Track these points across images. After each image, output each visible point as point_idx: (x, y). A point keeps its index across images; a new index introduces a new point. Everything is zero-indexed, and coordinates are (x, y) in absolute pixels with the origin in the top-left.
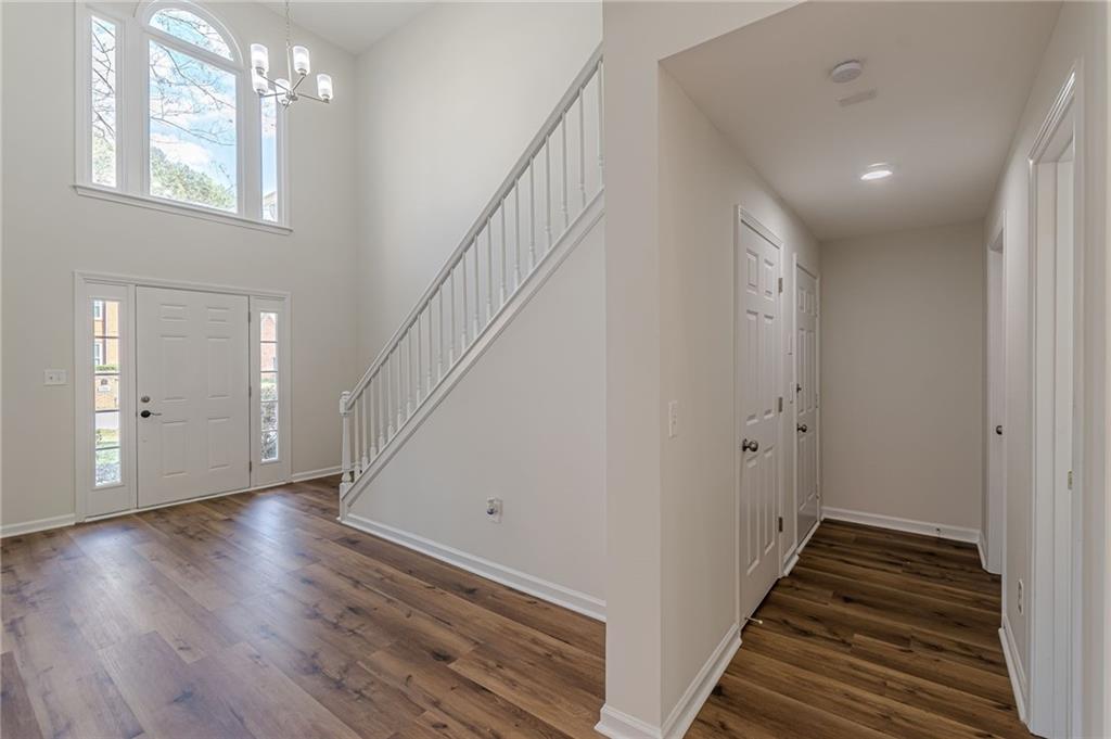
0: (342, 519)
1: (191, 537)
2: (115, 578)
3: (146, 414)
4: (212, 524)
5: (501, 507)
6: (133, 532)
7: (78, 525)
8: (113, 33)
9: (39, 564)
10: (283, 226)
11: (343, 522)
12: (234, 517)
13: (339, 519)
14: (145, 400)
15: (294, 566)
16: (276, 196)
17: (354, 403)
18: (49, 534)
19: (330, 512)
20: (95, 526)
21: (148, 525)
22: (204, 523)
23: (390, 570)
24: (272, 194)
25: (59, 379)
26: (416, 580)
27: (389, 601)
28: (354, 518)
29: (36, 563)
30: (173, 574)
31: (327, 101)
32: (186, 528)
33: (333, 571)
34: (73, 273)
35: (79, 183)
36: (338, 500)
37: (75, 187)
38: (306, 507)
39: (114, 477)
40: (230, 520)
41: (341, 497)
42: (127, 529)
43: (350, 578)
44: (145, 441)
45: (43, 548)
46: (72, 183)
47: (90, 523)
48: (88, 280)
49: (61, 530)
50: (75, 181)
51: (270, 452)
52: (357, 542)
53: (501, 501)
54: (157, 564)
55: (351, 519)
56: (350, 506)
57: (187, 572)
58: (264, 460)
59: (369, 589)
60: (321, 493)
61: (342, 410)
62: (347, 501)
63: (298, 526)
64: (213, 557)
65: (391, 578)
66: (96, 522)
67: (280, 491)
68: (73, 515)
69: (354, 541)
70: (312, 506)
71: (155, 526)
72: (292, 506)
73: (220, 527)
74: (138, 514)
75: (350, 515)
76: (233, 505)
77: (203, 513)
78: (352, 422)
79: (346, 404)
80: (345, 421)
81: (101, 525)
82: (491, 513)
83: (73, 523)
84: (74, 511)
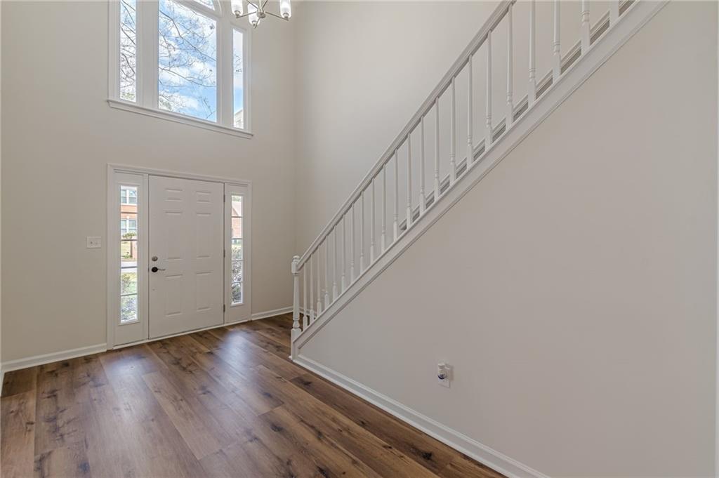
0: (294, 358)
1: (184, 369)
2: (127, 410)
3: (155, 270)
4: (198, 355)
5: (452, 372)
6: (144, 360)
7: (109, 352)
8: (135, 8)
9: (75, 390)
10: (247, 132)
11: (294, 361)
12: (214, 350)
13: (290, 357)
14: (155, 259)
15: (263, 407)
16: (242, 113)
17: (303, 265)
18: (88, 359)
19: (283, 350)
20: (119, 353)
21: (155, 355)
22: (193, 355)
23: (346, 421)
24: (239, 112)
25: (96, 244)
26: (371, 435)
27: (354, 462)
28: (304, 359)
29: (74, 387)
30: (169, 409)
31: (286, 18)
32: (180, 359)
33: (296, 416)
34: (107, 165)
35: (110, 98)
36: (290, 343)
37: (108, 101)
38: (264, 344)
39: (133, 316)
40: (211, 353)
41: (292, 341)
42: (140, 357)
43: (312, 427)
44: (154, 290)
45: (81, 372)
46: (106, 99)
47: (116, 350)
48: (117, 170)
49: (96, 356)
50: (108, 97)
51: (236, 297)
52: (310, 383)
53: (452, 368)
54: (157, 395)
55: (301, 360)
56: (300, 348)
57: (180, 407)
58: (233, 303)
59: (332, 444)
60: (273, 331)
61: (294, 270)
62: (299, 343)
63: (261, 364)
64: (200, 392)
65: (348, 430)
66: (120, 350)
67: (244, 328)
68: (105, 344)
69: (307, 382)
70: (268, 343)
71: (159, 357)
72: (253, 342)
73: (204, 360)
74: (149, 344)
75: (300, 356)
76: (213, 337)
77: (193, 346)
78: (301, 282)
79: (297, 266)
80: (296, 279)
81: (123, 352)
82: (441, 377)
83: (105, 350)
84: (106, 342)
